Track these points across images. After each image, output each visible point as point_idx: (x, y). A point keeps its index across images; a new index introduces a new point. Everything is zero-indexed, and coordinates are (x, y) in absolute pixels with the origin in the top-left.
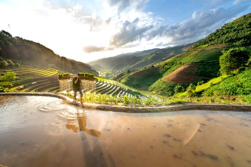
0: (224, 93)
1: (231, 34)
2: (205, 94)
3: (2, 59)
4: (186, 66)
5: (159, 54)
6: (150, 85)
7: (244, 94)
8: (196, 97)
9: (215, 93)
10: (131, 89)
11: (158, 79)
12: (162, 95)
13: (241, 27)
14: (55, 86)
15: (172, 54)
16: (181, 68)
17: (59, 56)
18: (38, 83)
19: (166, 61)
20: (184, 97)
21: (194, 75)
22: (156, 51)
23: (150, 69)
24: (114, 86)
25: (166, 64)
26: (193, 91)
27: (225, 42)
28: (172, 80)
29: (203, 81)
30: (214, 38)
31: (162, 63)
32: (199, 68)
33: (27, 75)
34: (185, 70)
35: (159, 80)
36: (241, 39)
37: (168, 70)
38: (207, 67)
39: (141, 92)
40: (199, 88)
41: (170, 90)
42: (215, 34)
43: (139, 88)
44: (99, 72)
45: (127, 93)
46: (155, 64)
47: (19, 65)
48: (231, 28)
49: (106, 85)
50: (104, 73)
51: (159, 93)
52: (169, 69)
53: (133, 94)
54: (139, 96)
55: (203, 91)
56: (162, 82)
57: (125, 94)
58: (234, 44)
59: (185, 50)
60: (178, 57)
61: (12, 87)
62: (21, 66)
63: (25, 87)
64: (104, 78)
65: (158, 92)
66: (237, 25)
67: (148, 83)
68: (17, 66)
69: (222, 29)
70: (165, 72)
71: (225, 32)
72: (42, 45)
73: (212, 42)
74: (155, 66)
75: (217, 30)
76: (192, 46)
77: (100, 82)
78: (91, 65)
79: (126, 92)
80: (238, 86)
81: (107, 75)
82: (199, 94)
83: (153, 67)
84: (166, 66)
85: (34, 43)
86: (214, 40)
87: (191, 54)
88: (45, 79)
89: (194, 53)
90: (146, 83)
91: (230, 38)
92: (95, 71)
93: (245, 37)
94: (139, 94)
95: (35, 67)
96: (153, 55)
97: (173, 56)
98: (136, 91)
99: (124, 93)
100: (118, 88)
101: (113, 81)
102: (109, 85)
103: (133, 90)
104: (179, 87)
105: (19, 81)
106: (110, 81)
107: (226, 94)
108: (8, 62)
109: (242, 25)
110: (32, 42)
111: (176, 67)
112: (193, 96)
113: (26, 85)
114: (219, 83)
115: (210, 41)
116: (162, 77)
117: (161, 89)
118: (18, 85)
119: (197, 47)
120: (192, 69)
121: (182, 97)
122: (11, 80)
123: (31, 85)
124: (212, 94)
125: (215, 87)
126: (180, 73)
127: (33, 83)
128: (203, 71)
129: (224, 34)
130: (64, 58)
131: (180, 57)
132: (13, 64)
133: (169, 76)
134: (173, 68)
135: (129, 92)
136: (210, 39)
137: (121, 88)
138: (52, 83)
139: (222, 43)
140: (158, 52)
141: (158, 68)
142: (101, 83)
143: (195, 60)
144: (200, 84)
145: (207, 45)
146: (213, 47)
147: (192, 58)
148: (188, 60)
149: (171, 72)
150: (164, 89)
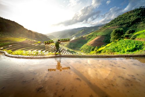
0: (110, 51)
1: (121, 21)
2: (102, 52)
4: (99, 37)
6: (80, 47)
7: (117, 51)
9: (107, 51)
10: (70, 49)
12: (86, 53)
13: (126, 18)
14: (24, 48)
15: (93, 30)
16: (97, 38)
17: (27, 30)
18: (13, 46)
19: (89, 34)
20: (94, 53)
21: (103, 42)
23: (80, 38)
25: (89, 36)
26: (98, 51)
27: (119, 25)
28: (92, 45)
29: (104, 45)
30: (113, 22)
31: (87, 35)
32: (105, 38)
33: (5, 41)
34: (98, 39)
35: (85, 45)
36: (126, 24)
37: (90, 39)
39: (75, 51)
40: (100, 49)
41: (89, 50)
42: (114, 20)
43: (74, 49)
45: (67, 52)
46: (83, 36)
48: (122, 18)
51: (85, 51)
55: (102, 50)
58: (122, 26)
59: (100, 28)
60: (95, 32)
62: (1, 35)
63: (4, 48)
66: (124, 16)
67: (79, 46)
69: (117, 18)
70: (88, 40)
71: (119, 20)
73: (113, 25)
74: (84, 37)
75: (115, 18)
76: (103, 26)
78: (47, 35)
79: (66, 51)
80: (116, 48)
82: (100, 52)
83: (82, 37)
84: (89, 37)
86: (113, 24)
87: (102, 31)
88: (17, 43)
89: (104, 30)
91: (120, 23)
93: (127, 23)
94: (74, 52)
95: (11, 36)
96: (83, 30)
97: (94, 31)
99: (65, 51)
100: (62, 49)
103: (71, 50)
104: (93, 48)
105: (0, 45)
109: (126, 17)
110: (9, 20)
111: (94, 37)
112: (97, 53)
114: (109, 46)
115: (112, 24)
119: (105, 27)
120: (102, 39)
121: (93, 53)
124: (105, 52)
126: (96, 41)
127: (9, 46)
128: (107, 40)
129: (118, 21)
130: (30, 31)
131: (96, 32)
133: (90, 42)
134: (93, 38)
136: (112, 23)
137: (63, 49)
138: (22, 46)
139: (117, 25)
140: (86, 29)
141: (85, 38)
142: (52, 46)
143: (104, 34)
144: (103, 47)
145: (110, 26)
146: (112, 27)
147: (102, 33)
148: (100, 34)
149: (91, 40)
150: (87, 49)
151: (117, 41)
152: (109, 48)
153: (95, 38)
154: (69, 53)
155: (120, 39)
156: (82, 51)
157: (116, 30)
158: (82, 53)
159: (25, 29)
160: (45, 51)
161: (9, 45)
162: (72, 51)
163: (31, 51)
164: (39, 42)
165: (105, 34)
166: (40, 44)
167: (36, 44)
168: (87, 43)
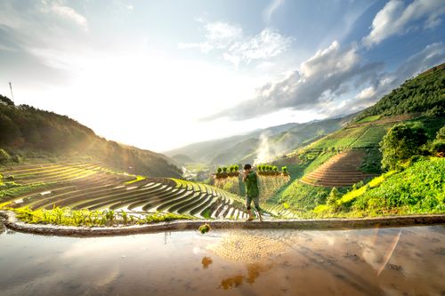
0: (384, 202)
1: (417, 98)
2: (356, 205)
4: (343, 155)
7: (410, 203)
9: (371, 202)
10: (241, 200)
11: (293, 181)
12: (300, 210)
13: (431, 87)
14: (88, 199)
15: (320, 133)
16: (335, 159)
17: (104, 139)
18: (53, 192)
19: (309, 146)
20: (326, 212)
22: (292, 128)
23: (280, 161)
24: (207, 195)
25: (308, 152)
26: (339, 202)
27: (409, 112)
28: (319, 181)
29: (362, 182)
30: (389, 104)
31: (301, 151)
32: (366, 159)
33: (33, 178)
34: (341, 161)
35: (295, 183)
36: (433, 105)
37: (312, 164)
41: (307, 202)
42: (390, 97)
44: (184, 169)
45: (231, 210)
46: (289, 152)
47: (19, 158)
48: (417, 87)
49: (192, 194)
50: (194, 170)
51: (296, 206)
52: (313, 160)
55: (354, 200)
56: (300, 186)
57: (228, 210)
58: (423, 114)
59: (344, 125)
60: (329, 138)
62: (24, 160)
63: (26, 202)
64: (193, 180)
65: (293, 204)
66: (425, 82)
68: (16, 161)
69: (402, 89)
70: (307, 166)
71: (407, 94)
72: (71, 120)
73: (387, 112)
74: (289, 155)
75: (394, 91)
76: (355, 118)
77: (181, 188)
78: (167, 155)
79: (231, 206)
80: (404, 189)
81: (200, 173)
82: (348, 206)
83: (285, 157)
84: (308, 155)
85: (58, 116)
86: (389, 108)
87: (352, 133)
88: (69, 184)
89: (358, 130)
91: (414, 105)
92: (176, 167)
93: (439, 103)
95: (52, 162)
96: (287, 135)
97: (323, 136)
99: (226, 208)
100: (214, 200)
102: (198, 194)
104: (323, 193)
105: (15, 189)
106: (201, 185)
107: (385, 205)
109: (432, 83)
111: (326, 156)
112: (338, 210)
113: (27, 197)
114: (379, 186)
115: (384, 109)
116: (302, 175)
117: (299, 198)
118: (13, 197)
119: (362, 121)
120: (353, 160)
121: (323, 212)
123: (40, 197)
124: (366, 205)
126: (334, 167)
127: (43, 194)
128: (374, 164)
129: (405, 97)
130: (114, 144)
131: (333, 138)
132: (9, 157)
133: (314, 173)
134: (321, 158)
135: (236, 205)
136: (384, 105)
137: (219, 200)
138: (83, 192)
139: (403, 112)
140: (296, 130)
141: (294, 159)
142: (182, 191)
143: (359, 144)
145: (378, 117)
146: (388, 121)
147: (353, 139)
148: (346, 143)
149: (316, 166)
150: (304, 199)
151: (404, 165)
152: (378, 192)
153: (328, 159)
154: (241, 213)
155: (415, 160)
156: (286, 205)
157: (396, 129)
158: (288, 212)
159: (98, 137)
160: (158, 209)
161: (43, 190)
163: (111, 208)
164: (140, 178)
165: (365, 144)
166: (141, 184)
167: (130, 185)
168: (303, 177)
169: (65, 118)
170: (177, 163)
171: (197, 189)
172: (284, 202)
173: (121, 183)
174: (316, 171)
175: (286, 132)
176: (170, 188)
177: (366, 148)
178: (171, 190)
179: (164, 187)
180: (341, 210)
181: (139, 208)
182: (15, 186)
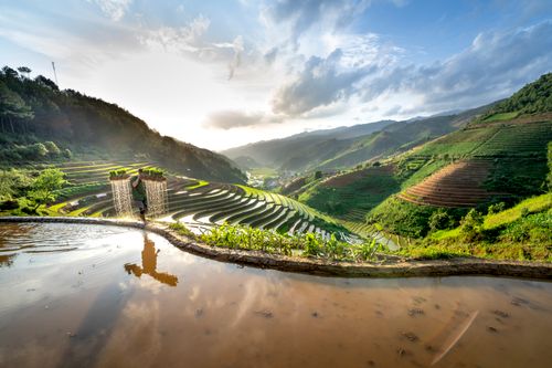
2: (506, 234)
3: (36, 139)
4: (461, 166)
5: (393, 134)
6: (369, 209)
8: (483, 243)
9: (534, 233)
10: (323, 217)
11: (388, 196)
12: (398, 234)
15: (425, 134)
16: (449, 169)
17: (158, 134)
18: (109, 196)
19: (410, 152)
20: (453, 240)
21: (481, 187)
22: (386, 128)
23: (370, 169)
24: (282, 208)
25: (410, 159)
26: (477, 228)
28: (424, 198)
29: (502, 204)
30: (533, 96)
31: (400, 157)
32: (493, 172)
33: (85, 177)
34: (456, 174)
35: (392, 198)
37: (415, 175)
38: (513, 168)
39: (347, 226)
40: (491, 221)
41: (419, 224)
42: (536, 86)
43: (342, 214)
44: (249, 175)
45: (312, 227)
46: (382, 158)
47: (70, 154)
49: (264, 206)
50: (261, 177)
51: (392, 228)
52: (416, 170)
53: (328, 228)
54: (342, 234)
55: (503, 227)
56: (398, 202)
57: (307, 228)
60: (440, 142)
61: (54, 203)
62: (75, 156)
63: (81, 205)
64: (259, 188)
65: (387, 226)
67: (364, 205)
68: (67, 156)
70: (407, 177)
72: (121, 109)
73: (529, 107)
74: (384, 162)
75: (544, 77)
76: (478, 116)
77: (251, 198)
78: (231, 157)
79: (310, 223)
81: (267, 181)
82: (493, 235)
83: (377, 164)
84: (410, 164)
85: (106, 104)
86: (533, 102)
87: (474, 136)
89: (483, 132)
90: (358, 204)
92: (239, 172)
94: (342, 229)
95: (103, 159)
96: (380, 136)
97: (429, 139)
98: (334, 221)
99: (305, 225)
100: (292, 214)
101: (281, 197)
102: (271, 206)
103: (328, 219)
104: (441, 215)
105: (69, 189)
106: (274, 196)
108: (49, 147)
110: (100, 101)
111: (434, 166)
112: (475, 238)
113: (83, 199)
114: (545, 210)
115: (524, 103)
116: (399, 190)
117: (396, 218)
118: (67, 199)
119: (490, 120)
120: (474, 173)
121: (448, 241)
122: (52, 188)
123: (95, 200)
124: (526, 237)
125: (535, 218)
126: (446, 181)
127: (99, 196)
128: (503, 179)
130: (168, 140)
131: (446, 141)
132: (59, 151)
133: (415, 189)
134: (427, 168)
135: (318, 223)
136: (525, 98)
137: (297, 214)
140: (391, 130)
141: (390, 167)
142: (252, 201)
143: (483, 151)
144: (496, 211)
145: (515, 114)
146: (530, 120)
147: (475, 144)
148: (465, 149)
149: (420, 180)
150: (403, 220)
153: (438, 169)
156: (378, 226)
158: (380, 235)
159: (151, 131)
160: (227, 221)
161: (99, 192)
162: (334, 226)
163: (175, 217)
164: (202, 183)
165: (492, 152)
166: (206, 190)
167: (193, 191)
168: (402, 193)
169: (114, 107)
170: (240, 166)
171: (269, 199)
172: (375, 222)
173: (182, 189)
174: (422, 184)
175: (378, 133)
176: (239, 197)
177: (495, 157)
178: (240, 200)
179: (232, 195)
180: (480, 239)
181: (206, 219)
182: (68, 186)
